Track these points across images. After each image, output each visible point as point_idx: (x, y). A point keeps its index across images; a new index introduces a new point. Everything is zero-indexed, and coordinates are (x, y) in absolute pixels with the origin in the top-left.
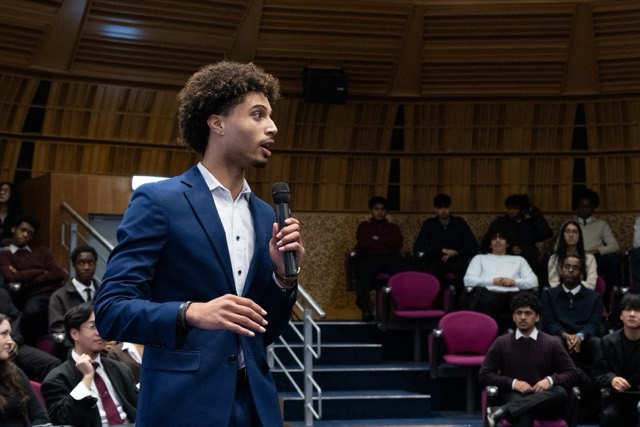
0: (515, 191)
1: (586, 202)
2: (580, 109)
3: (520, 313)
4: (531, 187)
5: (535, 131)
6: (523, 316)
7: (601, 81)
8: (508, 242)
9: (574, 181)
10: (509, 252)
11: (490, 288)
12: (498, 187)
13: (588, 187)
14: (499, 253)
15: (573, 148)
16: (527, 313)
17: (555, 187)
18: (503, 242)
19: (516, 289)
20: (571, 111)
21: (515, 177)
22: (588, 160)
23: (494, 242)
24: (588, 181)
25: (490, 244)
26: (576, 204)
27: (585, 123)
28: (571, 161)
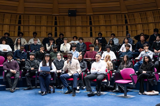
0: (6, 32)
1: (21, 34)
2: (20, 16)
3: (9, 57)
4: (9, 31)
5: (11, 20)
6: (9, 58)
7: (25, 11)
8: (6, 42)
9: (18, 30)
10: (6, 44)
11: (2, 51)
12: (2, 31)
13: (21, 32)
14: (4, 44)
15: (18, 24)
16: (10, 57)
17: (14, 31)
18: (5, 42)
19: (7, 51)
20: (18, 17)
21: (6, 29)
22: (21, 26)
23: (3, 42)
24: (21, 30)
25: (2, 42)
26: (19, 35)
27: (21, 19)
28: (18, 26)
